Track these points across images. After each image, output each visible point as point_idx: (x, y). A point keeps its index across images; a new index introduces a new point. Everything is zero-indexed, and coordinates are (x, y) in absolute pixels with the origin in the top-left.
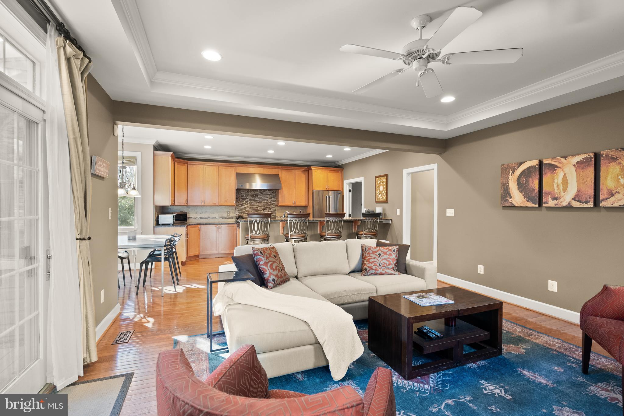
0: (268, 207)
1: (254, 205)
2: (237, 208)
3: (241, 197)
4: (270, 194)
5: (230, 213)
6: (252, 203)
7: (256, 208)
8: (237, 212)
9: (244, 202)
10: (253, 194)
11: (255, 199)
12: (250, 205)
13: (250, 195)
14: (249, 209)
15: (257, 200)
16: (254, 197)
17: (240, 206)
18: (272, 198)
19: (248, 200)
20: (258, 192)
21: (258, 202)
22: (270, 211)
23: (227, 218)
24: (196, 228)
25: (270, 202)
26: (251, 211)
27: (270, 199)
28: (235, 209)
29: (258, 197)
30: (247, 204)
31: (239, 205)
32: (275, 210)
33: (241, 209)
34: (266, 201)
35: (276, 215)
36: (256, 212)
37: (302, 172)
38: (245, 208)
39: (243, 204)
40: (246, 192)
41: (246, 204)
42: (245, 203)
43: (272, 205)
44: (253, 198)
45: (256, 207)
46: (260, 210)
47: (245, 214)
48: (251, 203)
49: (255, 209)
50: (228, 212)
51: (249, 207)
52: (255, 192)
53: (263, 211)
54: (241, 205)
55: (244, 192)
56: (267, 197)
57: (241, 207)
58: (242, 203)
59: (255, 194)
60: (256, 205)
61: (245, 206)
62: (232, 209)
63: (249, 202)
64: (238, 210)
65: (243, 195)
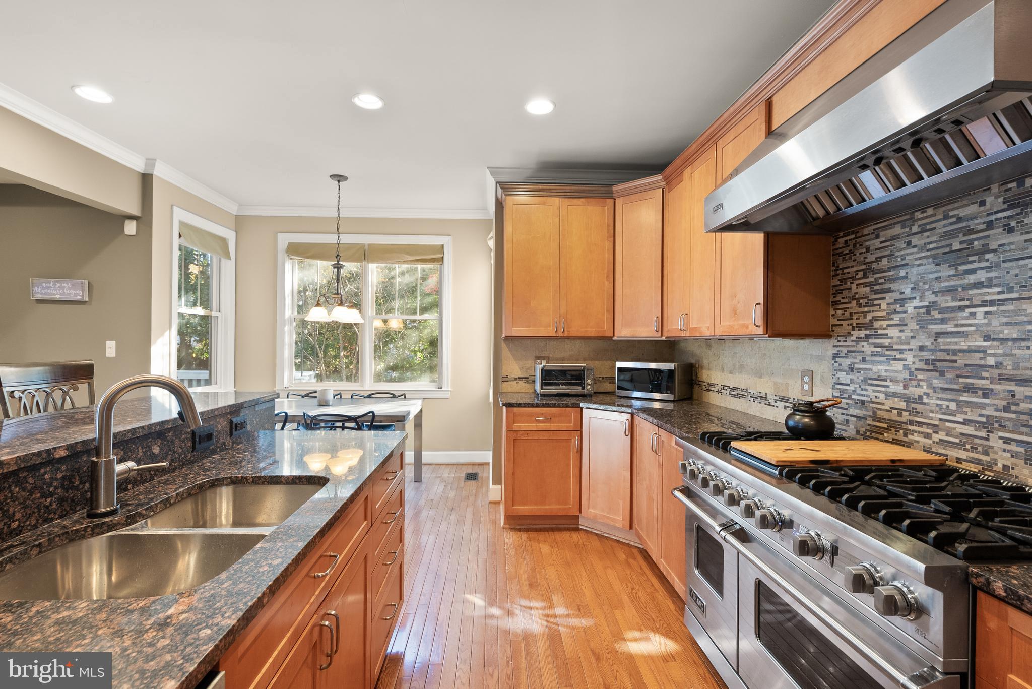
1: (950, 327)
2: (844, 350)
3: (865, 276)
6: (936, 315)
7: (969, 351)
8: (843, 377)
9: (884, 306)
10: (945, 236)
12: (922, 326)
13: (923, 248)
14: (910, 358)
17: (859, 339)
19: (908, 291)
28: (835, 356)
30: (902, 324)
31: (856, 333)
33: (864, 360)
36: (970, 389)
38: (889, 352)
39: (877, 324)
41: (896, 319)
45: (963, 345)
47: (888, 395)
48: (928, 310)
49: (961, 361)
50: (804, 373)
52: (962, 212)
54: (863, 333)
57: (867, 348)
58: (869, 317)
61: (886, 342)
62: (820, 359)
63: (916, 303)
64: (846, 362)
65: (878, 259)
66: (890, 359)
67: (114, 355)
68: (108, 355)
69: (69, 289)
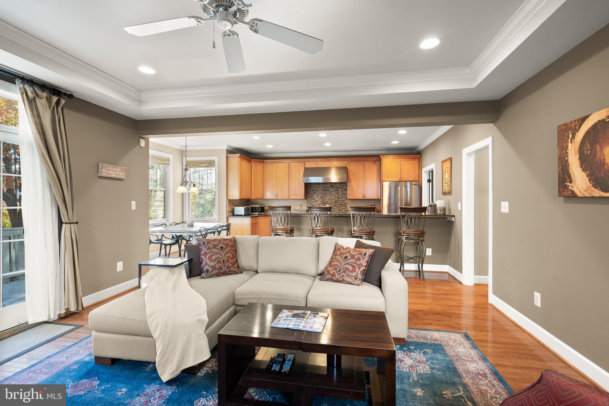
0: (339, 200)
1: (325, 198)
3: (312, 191)
4: (341, 187)
5: (302, 206)
6: (323, 197)
7: (327, 201)
8: (308, 205)
9: (316, 195)
11: (326, 192)
12: (321, 198)
13: (321, 189)
15: (328, 193)
16: (324, 190)
17: (311, 200)
18: (343, 191)
19: (319, 194)
20: (329, 185)
21: (329, 195)
22: (340, 204)
23: (300, 211)
24: (267, 219)
25: (340, 195)
26: (322, 205)
27: (341, 192)
28: (307, 202)
29: (328, 190)
30: (318, 198)
31: (311, 199)
32: (346, 204)
33: (312, 203)
34: (337, 194)
35: (347, 209)
37: (373, 162)
38: (316, 201)
39: (314, 198)
40: (318, 186)
42: (316, 197)
43: (343, 198)
44: (324, 192)
45: (326, 200)
46: (331, 203)
49: (326, 202)
50: (300, 205)
51: (320, 200)
52: (326, 186)
53: (334, 204)
54: (312, 199)
55: (315, 186)
56: (338, 191)
57: (313, 201)
59: (326, 187)
60: (327, 199)
61: (316, 200)
62: (304, 203)
63: (320, 195)
64: (309, 203)
65: (315, 189)
66: (316, 202)
67: (135, 209)
68: (133, 209)
69: (119, 172)
